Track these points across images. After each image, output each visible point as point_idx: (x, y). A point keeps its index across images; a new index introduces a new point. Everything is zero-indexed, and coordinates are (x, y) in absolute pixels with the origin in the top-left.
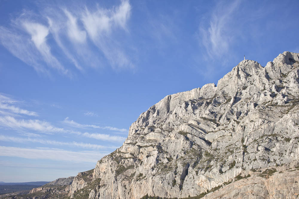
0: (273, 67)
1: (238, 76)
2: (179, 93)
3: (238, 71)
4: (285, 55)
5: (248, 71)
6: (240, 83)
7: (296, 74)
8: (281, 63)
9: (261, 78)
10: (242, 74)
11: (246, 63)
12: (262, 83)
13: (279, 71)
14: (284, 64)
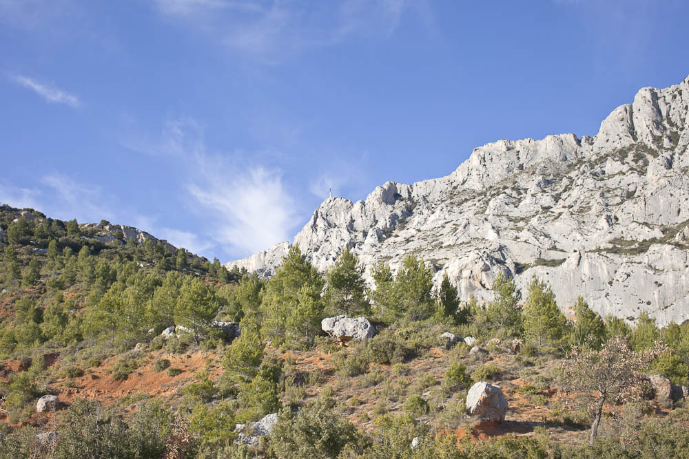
0: (363, 209)
1: (314, 226)
2: (229, 263)
3: (316, 217)
4: (387, 189)
5: (332, 219)
6: (315, 240)
7: (388, 221)
8: (376, 203)
9: (340, 229)
10: (320, 223)
11: (332, 203)
12: (339, 238)
13: (372, 216)
14: (380, 203)
